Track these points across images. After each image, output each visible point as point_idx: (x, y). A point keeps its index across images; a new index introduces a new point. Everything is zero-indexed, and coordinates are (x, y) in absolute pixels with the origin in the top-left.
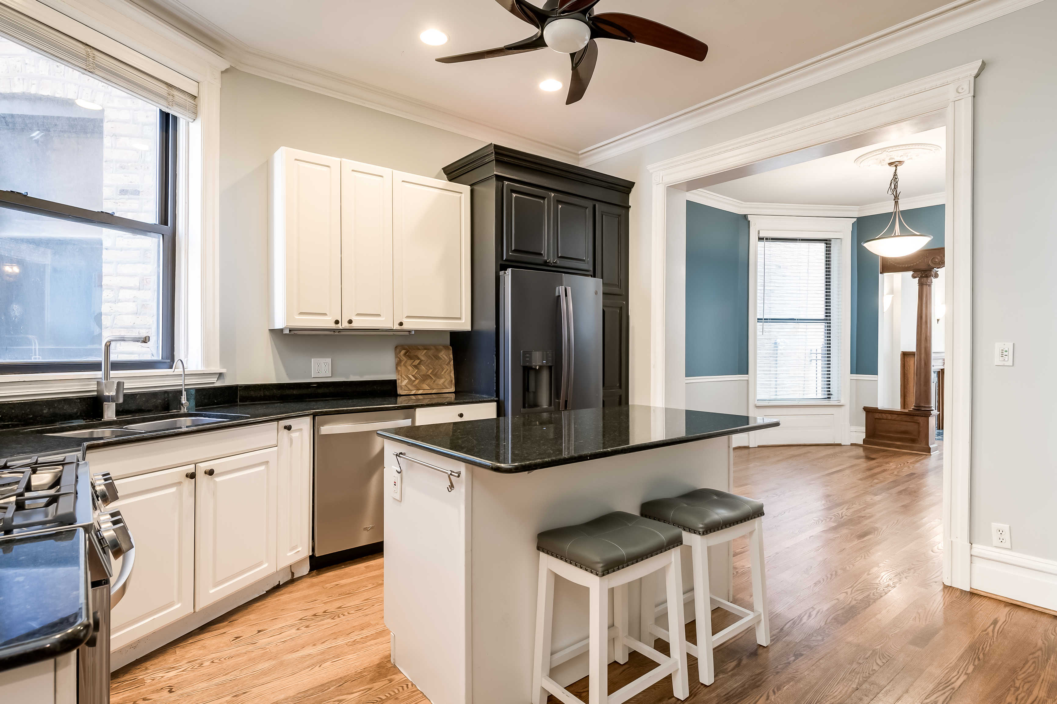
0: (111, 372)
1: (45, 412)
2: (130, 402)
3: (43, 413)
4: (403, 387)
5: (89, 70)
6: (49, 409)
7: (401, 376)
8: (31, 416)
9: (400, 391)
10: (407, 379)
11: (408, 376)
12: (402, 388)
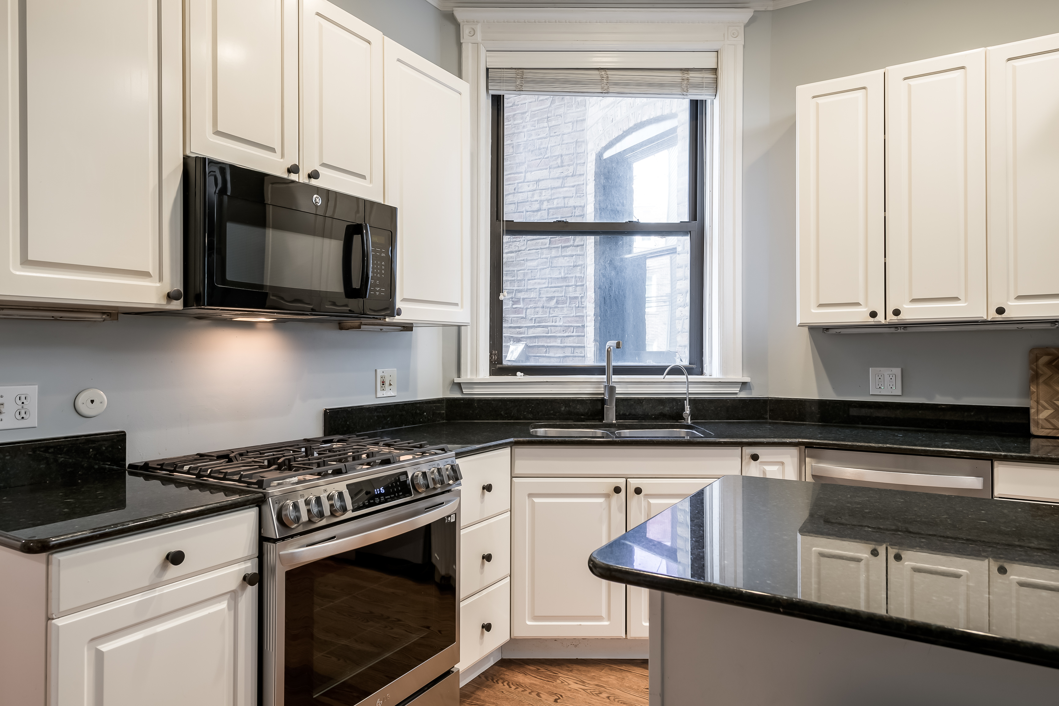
0: (613, 376)
1: (563, 409)
2: (636, 407)
3: (561, 410)
4: (1040, 422)
5: (604, 92)
6: (566, 407)
7: (1038, 402)
8: (552, 412)
9: (1034, 430)
10: (1049, 408)
11: (1054, 403)
12: (1037, 424)
